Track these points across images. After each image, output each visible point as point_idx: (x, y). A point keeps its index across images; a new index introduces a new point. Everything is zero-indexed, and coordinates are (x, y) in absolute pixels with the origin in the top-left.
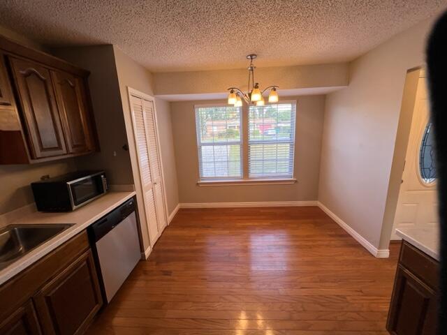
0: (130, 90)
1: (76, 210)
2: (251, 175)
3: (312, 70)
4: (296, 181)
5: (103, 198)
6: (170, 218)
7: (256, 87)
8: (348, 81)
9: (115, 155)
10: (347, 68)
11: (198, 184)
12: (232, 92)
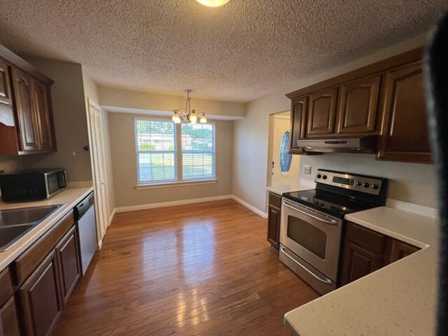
0: (90, 101)
1: (50, 198)
2: (184, 178)
3: (226, 105)
4: (217, 181)
5: (64, 192)
6: (110, 219)
7: (194, 112)
8: (245, 114)
9: (74, 154)
10: (245, 107)
11: (135, 188)
12: (175, 113)
